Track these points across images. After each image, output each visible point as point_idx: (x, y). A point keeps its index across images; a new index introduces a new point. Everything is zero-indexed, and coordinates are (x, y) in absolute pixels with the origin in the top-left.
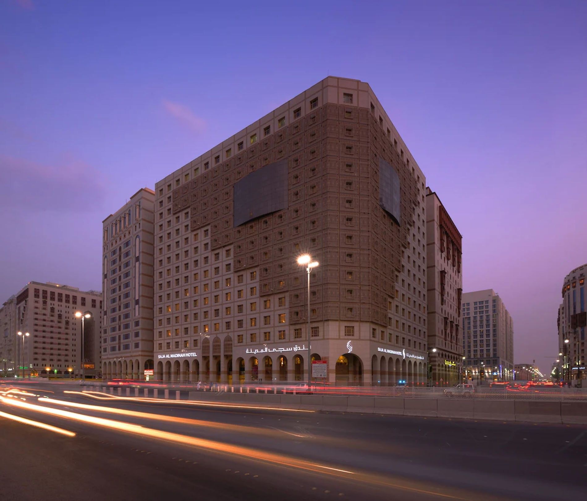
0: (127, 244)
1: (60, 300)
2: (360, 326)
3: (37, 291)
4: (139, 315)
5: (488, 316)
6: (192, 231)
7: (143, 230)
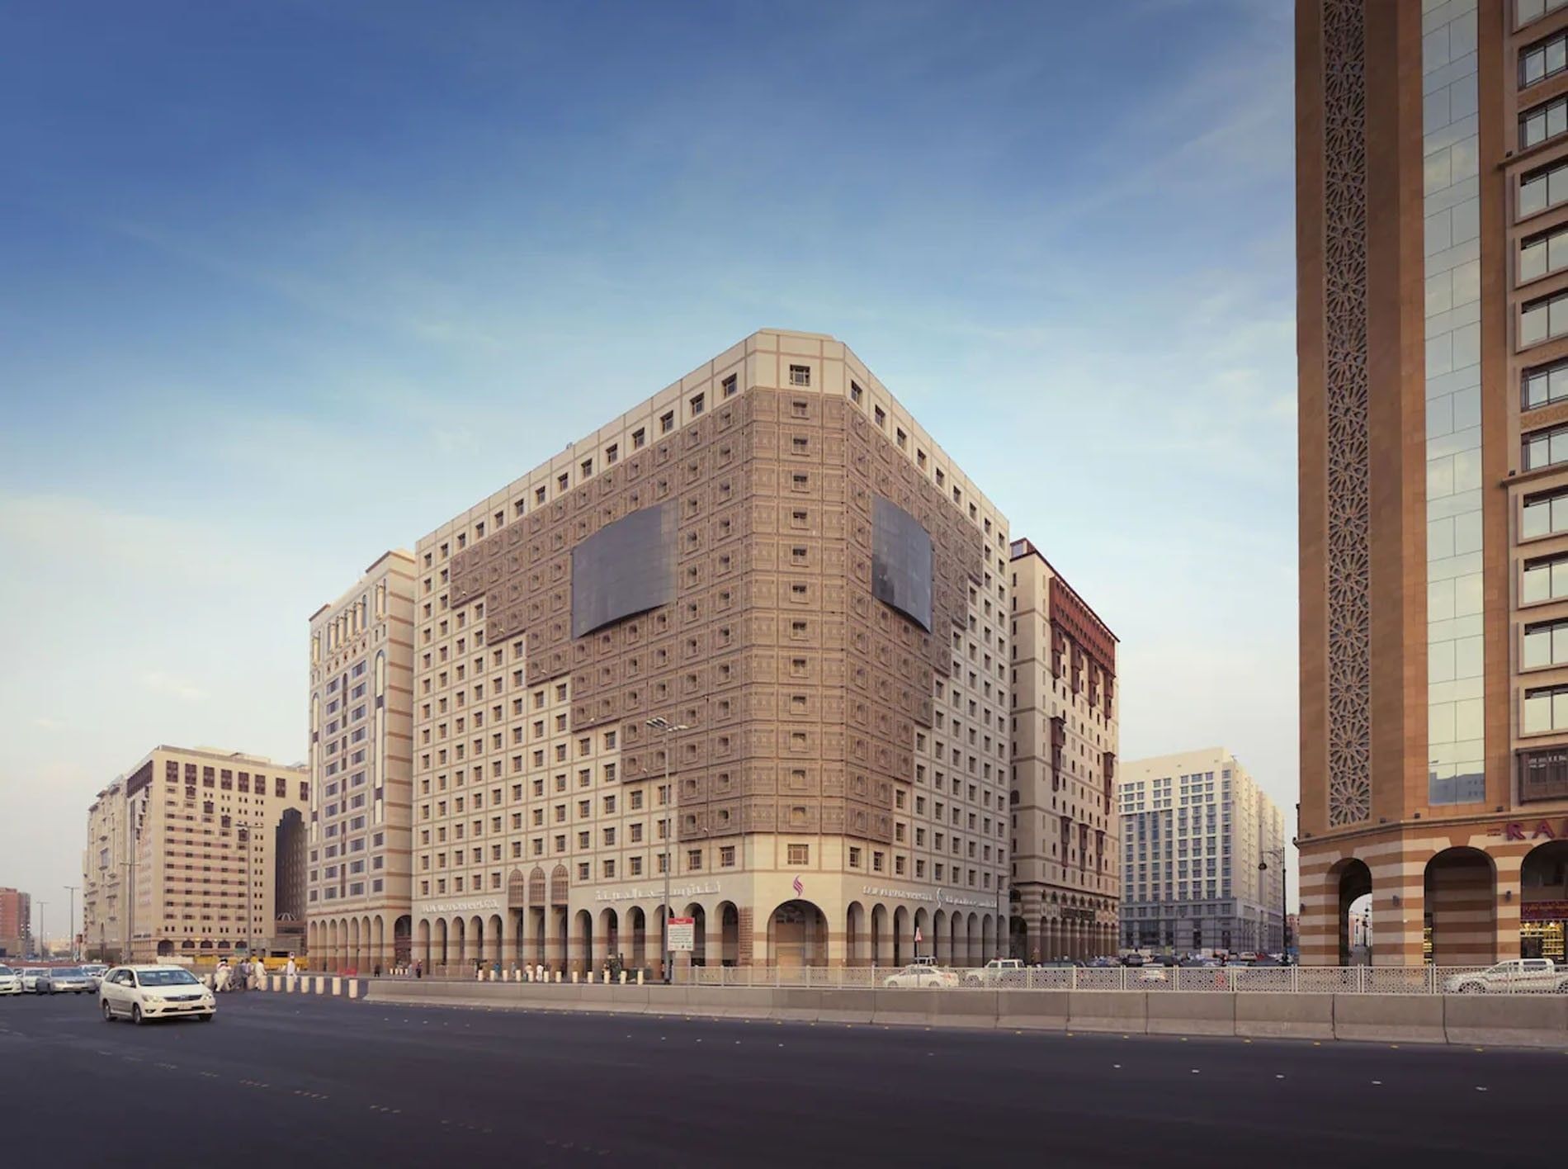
0: (359, 669)
1: (226, 785)
2: (820, 844)
3: (172, 767)
4: (382, 820)
5: (1211, 807)
6: (490, 645)
7: (391, 640)
